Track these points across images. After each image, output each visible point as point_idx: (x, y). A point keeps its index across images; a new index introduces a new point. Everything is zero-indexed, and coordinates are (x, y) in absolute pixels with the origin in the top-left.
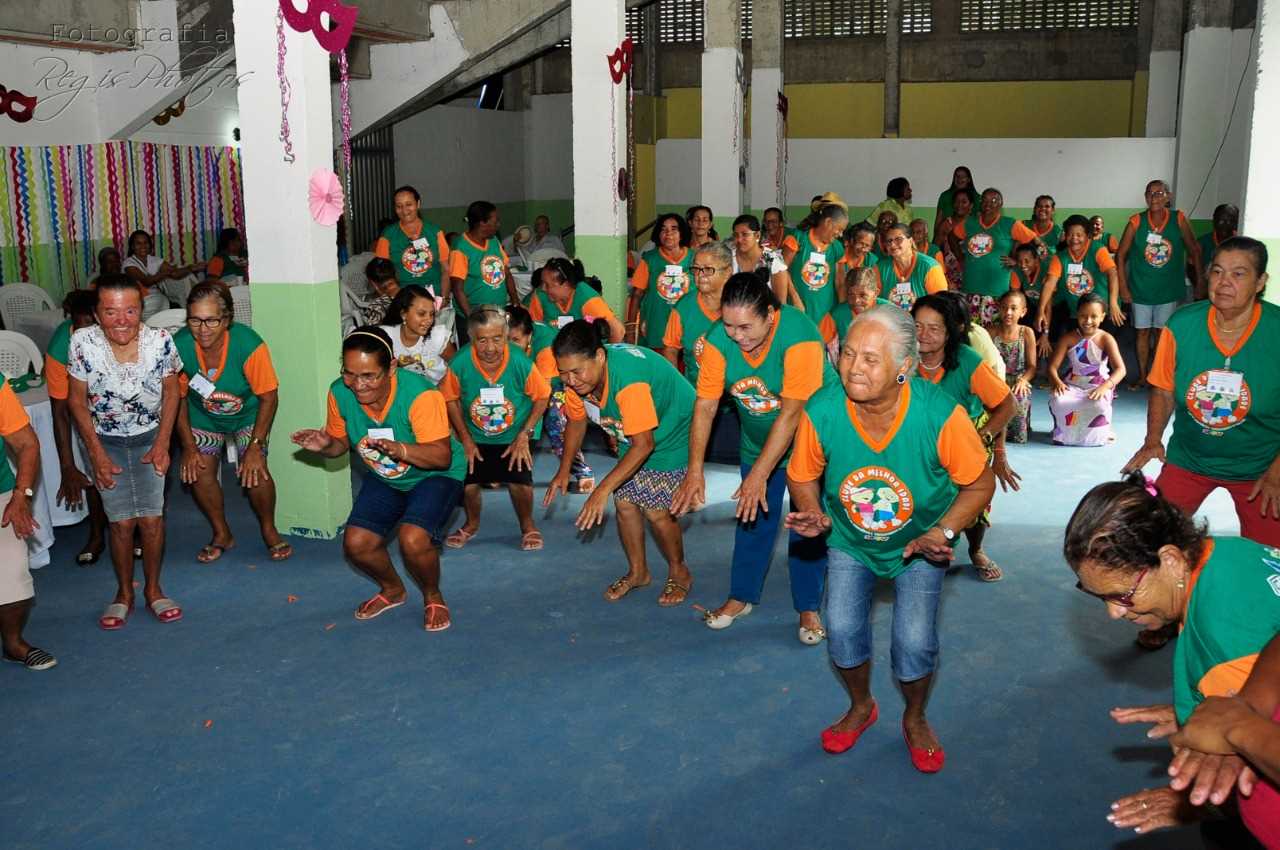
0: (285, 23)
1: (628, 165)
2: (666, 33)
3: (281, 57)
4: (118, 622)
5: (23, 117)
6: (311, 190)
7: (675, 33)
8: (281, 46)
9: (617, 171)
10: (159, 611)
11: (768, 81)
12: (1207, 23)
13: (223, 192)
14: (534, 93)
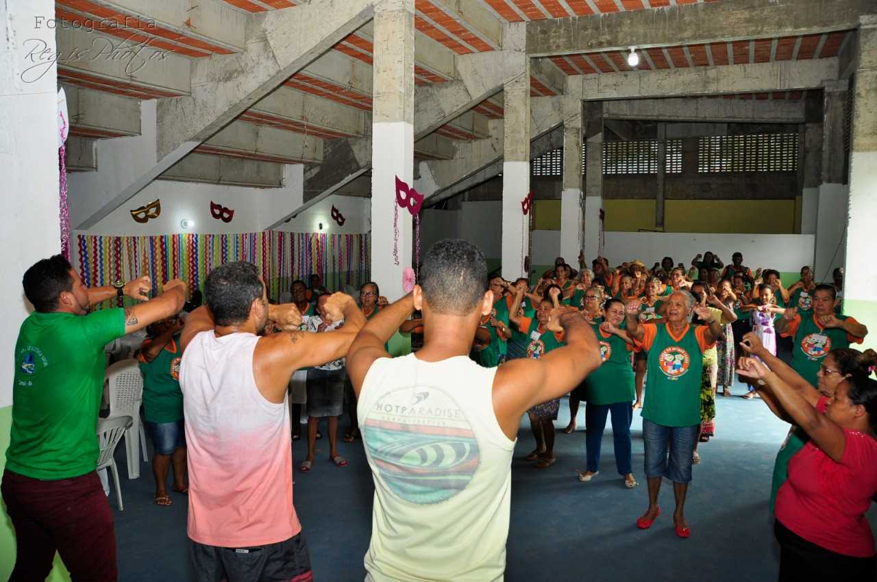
0: (398, 205)
1: (529, 254)
2: (536, 171)
3: (396, 220)
4: (307, 469)
5: (227, 220)
6: (404, 277)
7: (541, 170)
8: (396, 214)
9: (524, 258)
10: (338, 462)
11: (595, 202)
12: (829, 181)
13: (313, 256)
14: (463, 200)
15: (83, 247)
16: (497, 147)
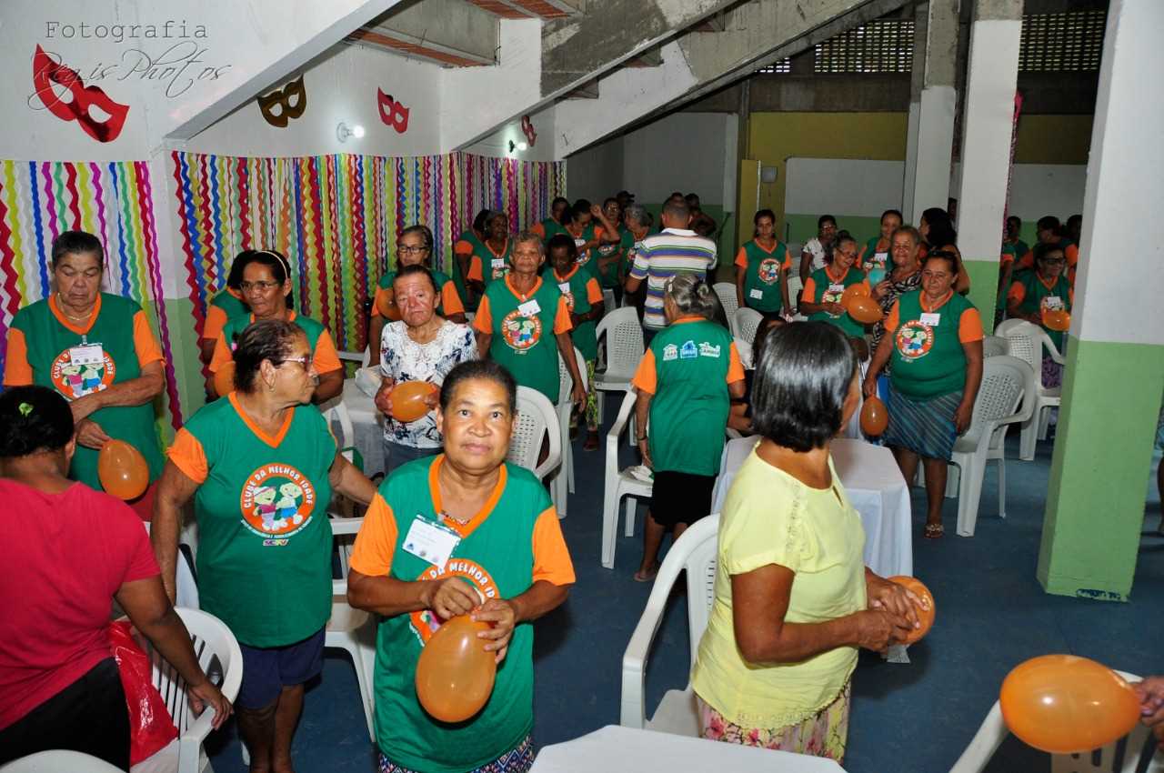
15: (184, 182)
16: (806, 9)
